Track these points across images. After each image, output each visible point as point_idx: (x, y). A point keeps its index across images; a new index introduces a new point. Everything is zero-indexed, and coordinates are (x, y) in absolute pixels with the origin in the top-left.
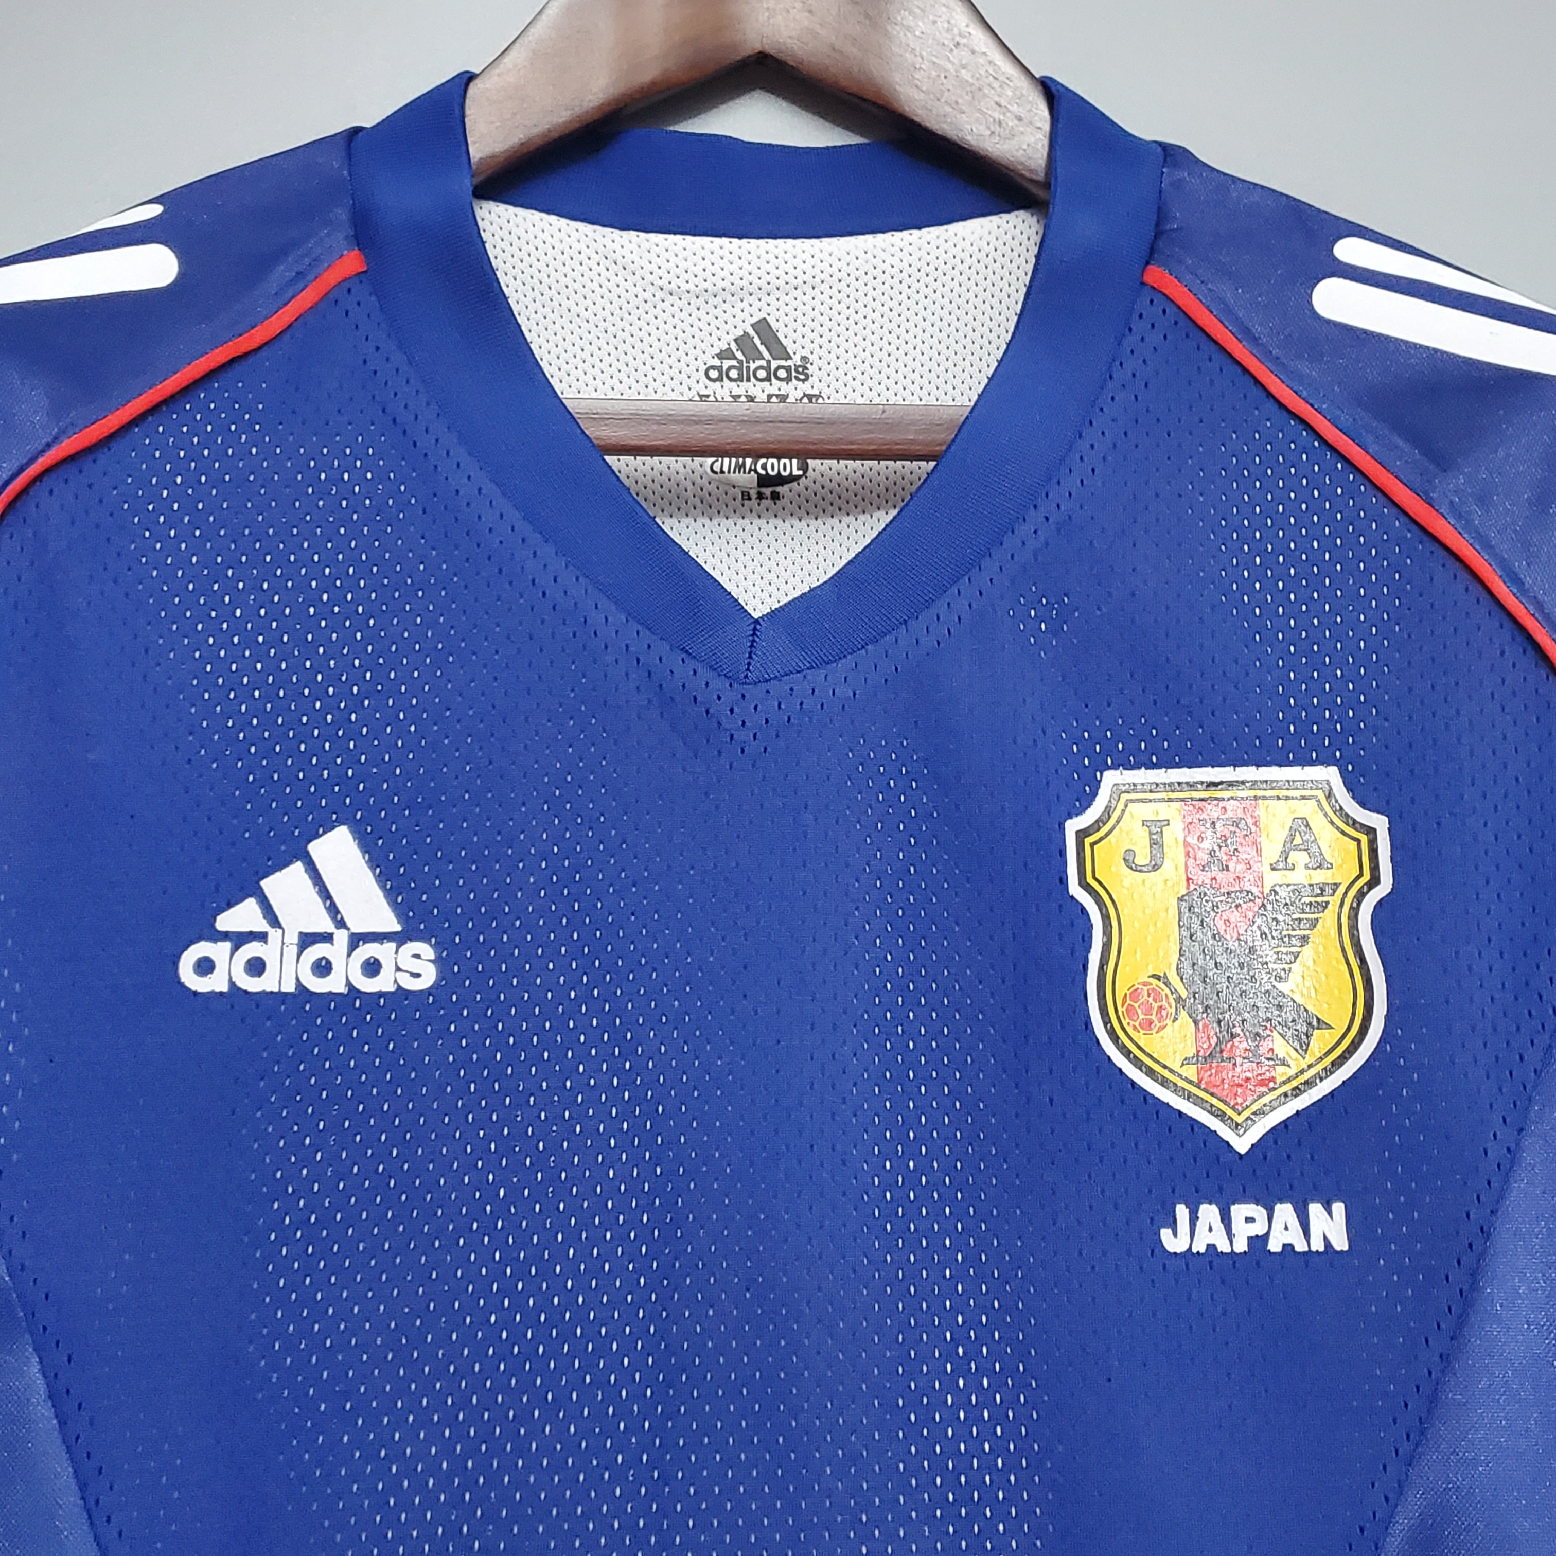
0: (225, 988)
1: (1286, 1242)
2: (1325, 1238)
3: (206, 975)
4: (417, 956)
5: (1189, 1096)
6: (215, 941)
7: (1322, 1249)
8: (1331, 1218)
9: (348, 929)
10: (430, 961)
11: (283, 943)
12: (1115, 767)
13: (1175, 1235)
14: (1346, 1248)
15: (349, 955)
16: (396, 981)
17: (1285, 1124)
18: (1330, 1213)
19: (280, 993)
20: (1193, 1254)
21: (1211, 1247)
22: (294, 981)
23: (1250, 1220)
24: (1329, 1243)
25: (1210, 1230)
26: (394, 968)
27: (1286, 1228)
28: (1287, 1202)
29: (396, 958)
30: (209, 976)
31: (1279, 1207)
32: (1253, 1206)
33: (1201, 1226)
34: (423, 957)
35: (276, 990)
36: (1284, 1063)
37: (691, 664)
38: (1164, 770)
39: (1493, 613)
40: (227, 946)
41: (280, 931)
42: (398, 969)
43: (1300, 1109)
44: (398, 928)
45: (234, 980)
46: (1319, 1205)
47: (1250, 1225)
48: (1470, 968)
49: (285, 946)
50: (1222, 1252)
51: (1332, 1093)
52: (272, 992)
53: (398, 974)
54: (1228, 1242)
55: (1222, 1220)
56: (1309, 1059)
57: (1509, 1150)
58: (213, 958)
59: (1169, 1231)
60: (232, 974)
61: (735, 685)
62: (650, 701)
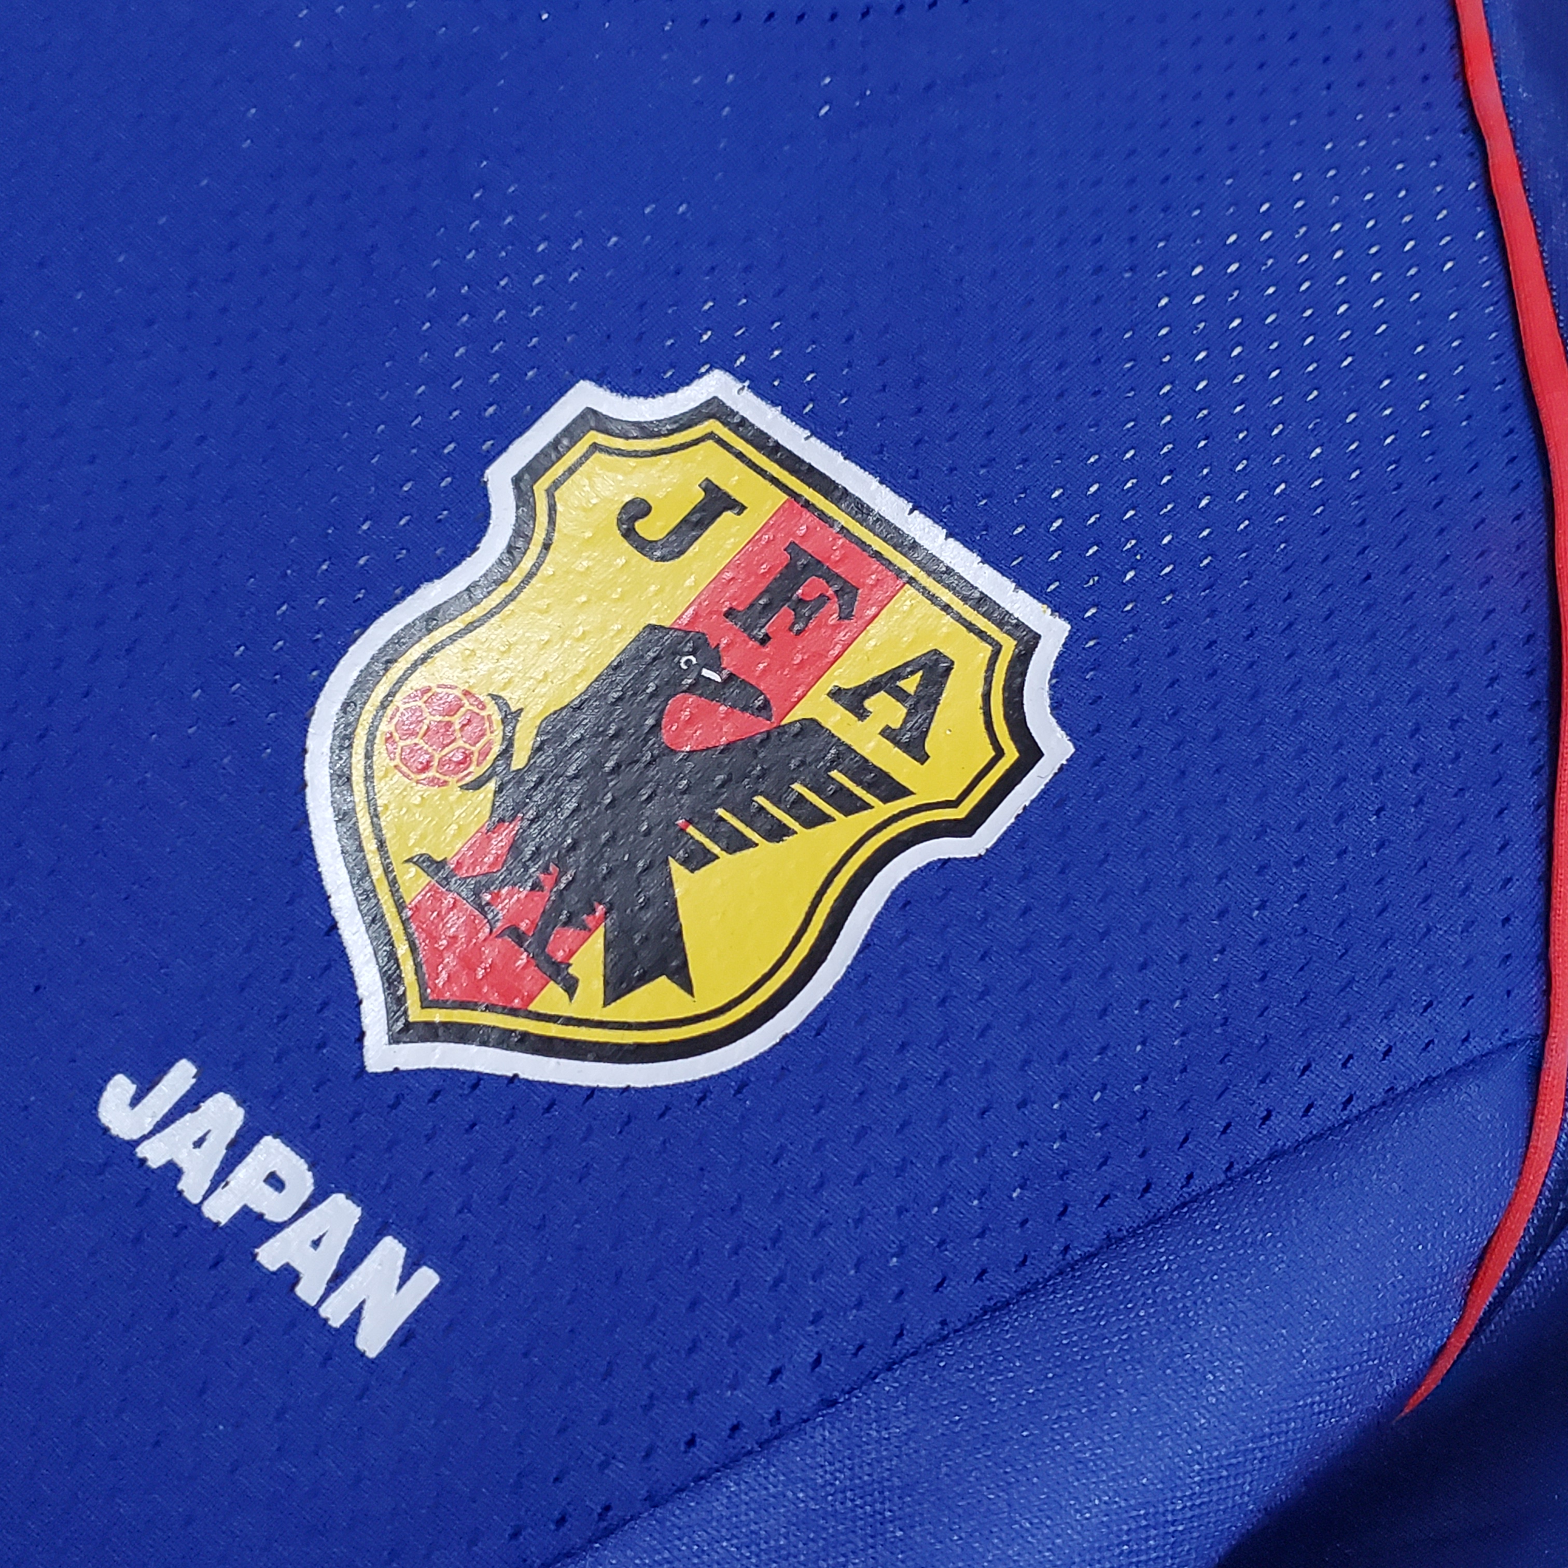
1: (296, 1265)
2: (359, 1311)
5: (375, 920)
7: (336, 1322)
8: (400, 1287)
12: (739, 375)
13: (135, 1101)
14: (372, 1353)
17: (477, 1080)
18: (405, 1278)
20: (133, 1154)
21: (173, 1171)
23: (275, 1181)
24: (358, 1324)
25: (198, 1144)
27: (316, 1244)
28: (358, 1202)
31: (339, 1200)
32: (301, 1165)
33: (190, 1126)
36: (570, 987)
38: (808, 433)
39: (1528, 580)
43: (522, 1076)
46: (401, 1251)
47: (268, 1190)
48: (987, 1068)
50: (180, 1193)
51: (592, 1092)
54: (207, 1185)
55: (232, 1145)
56: (615, 1012)
57: (777, 1418)
59: (131, 1088)
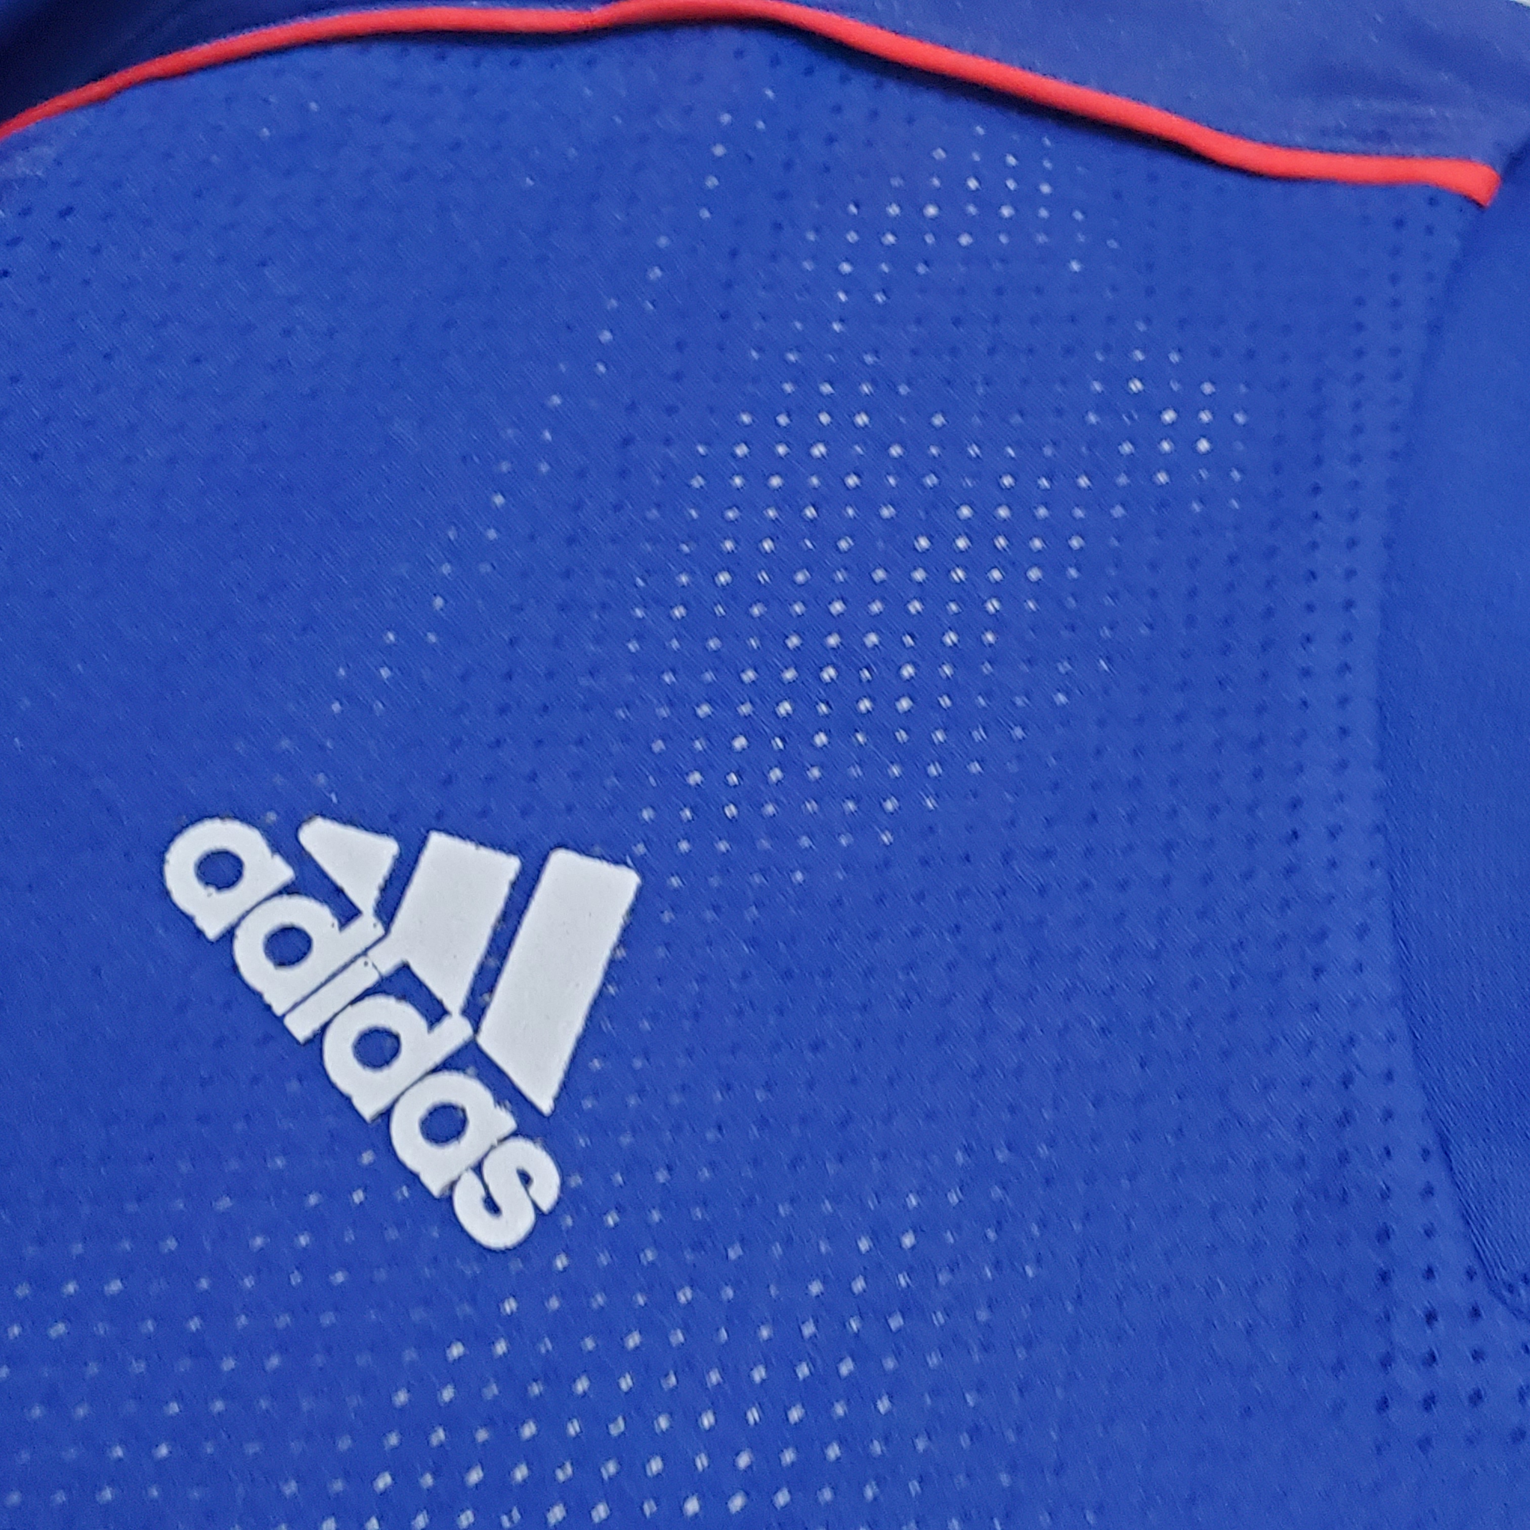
0: (212, 929)
3: (207, 884)
4: (525, 1179)
6: (276, 847)
9: (476, 1030)
10: (536, 1207)
11: (365, 953)
15: (436, 1070)
16: (452, 1185)
19: (280, 1020)
22: (316, 1025)
26: (472, 1160)
29: (492, 1148)
30: (212, 890)
34: (533, 1190)
35: (278, 1010)
37: (1435, 1173)
40: (284, 873)
41: (380, 930)
42: (478, 1169)
44: (545, 1105)
45: (239, 932)
49: (361, 961)
52: (268, 1008)
53: (470, 1179)
58: (247, 873)
60: (245, 924)
61: (1479, 1281)
62: (1302, 1161)
